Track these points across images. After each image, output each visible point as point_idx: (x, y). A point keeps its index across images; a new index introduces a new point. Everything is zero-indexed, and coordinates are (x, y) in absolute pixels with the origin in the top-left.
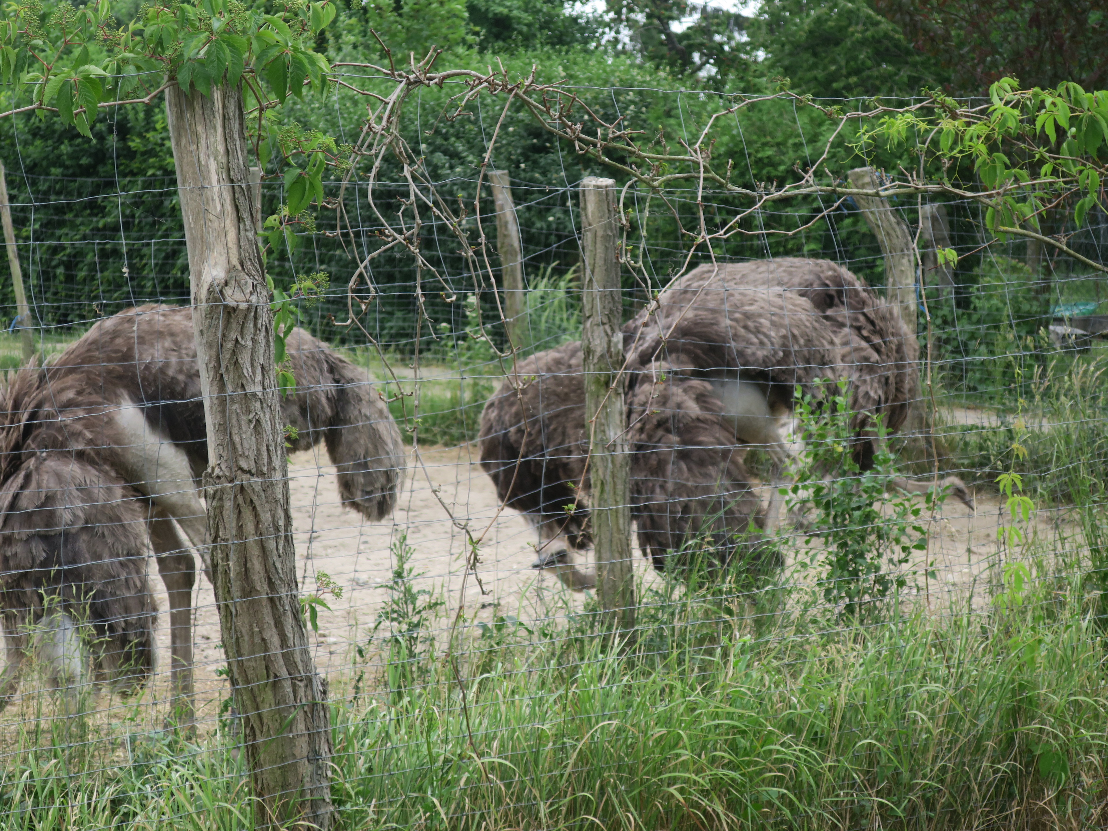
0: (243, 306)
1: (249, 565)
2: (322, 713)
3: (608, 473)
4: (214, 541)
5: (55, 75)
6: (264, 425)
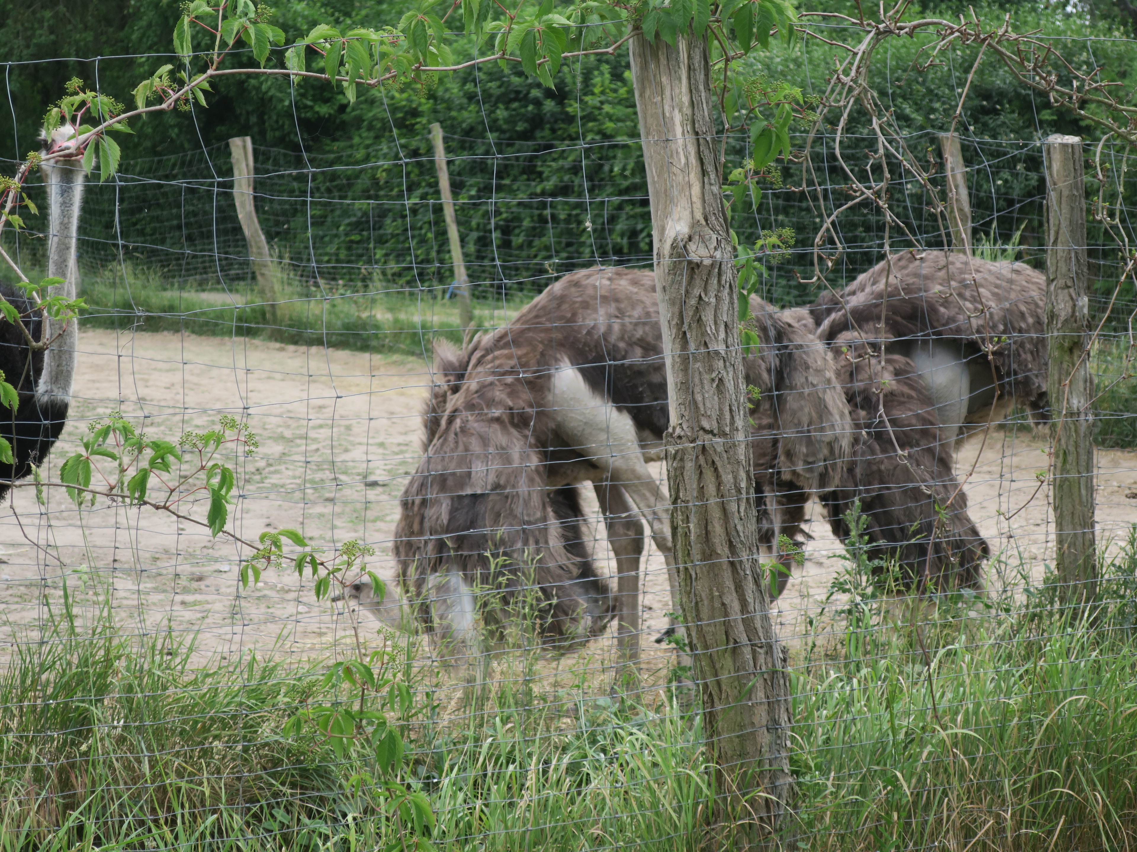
0: (707, 262)
1: (710, 528)
2: (782, 682)
3: (1071, 442)
4: (675, 502)
5: (518, 23)
6: (727, 384)
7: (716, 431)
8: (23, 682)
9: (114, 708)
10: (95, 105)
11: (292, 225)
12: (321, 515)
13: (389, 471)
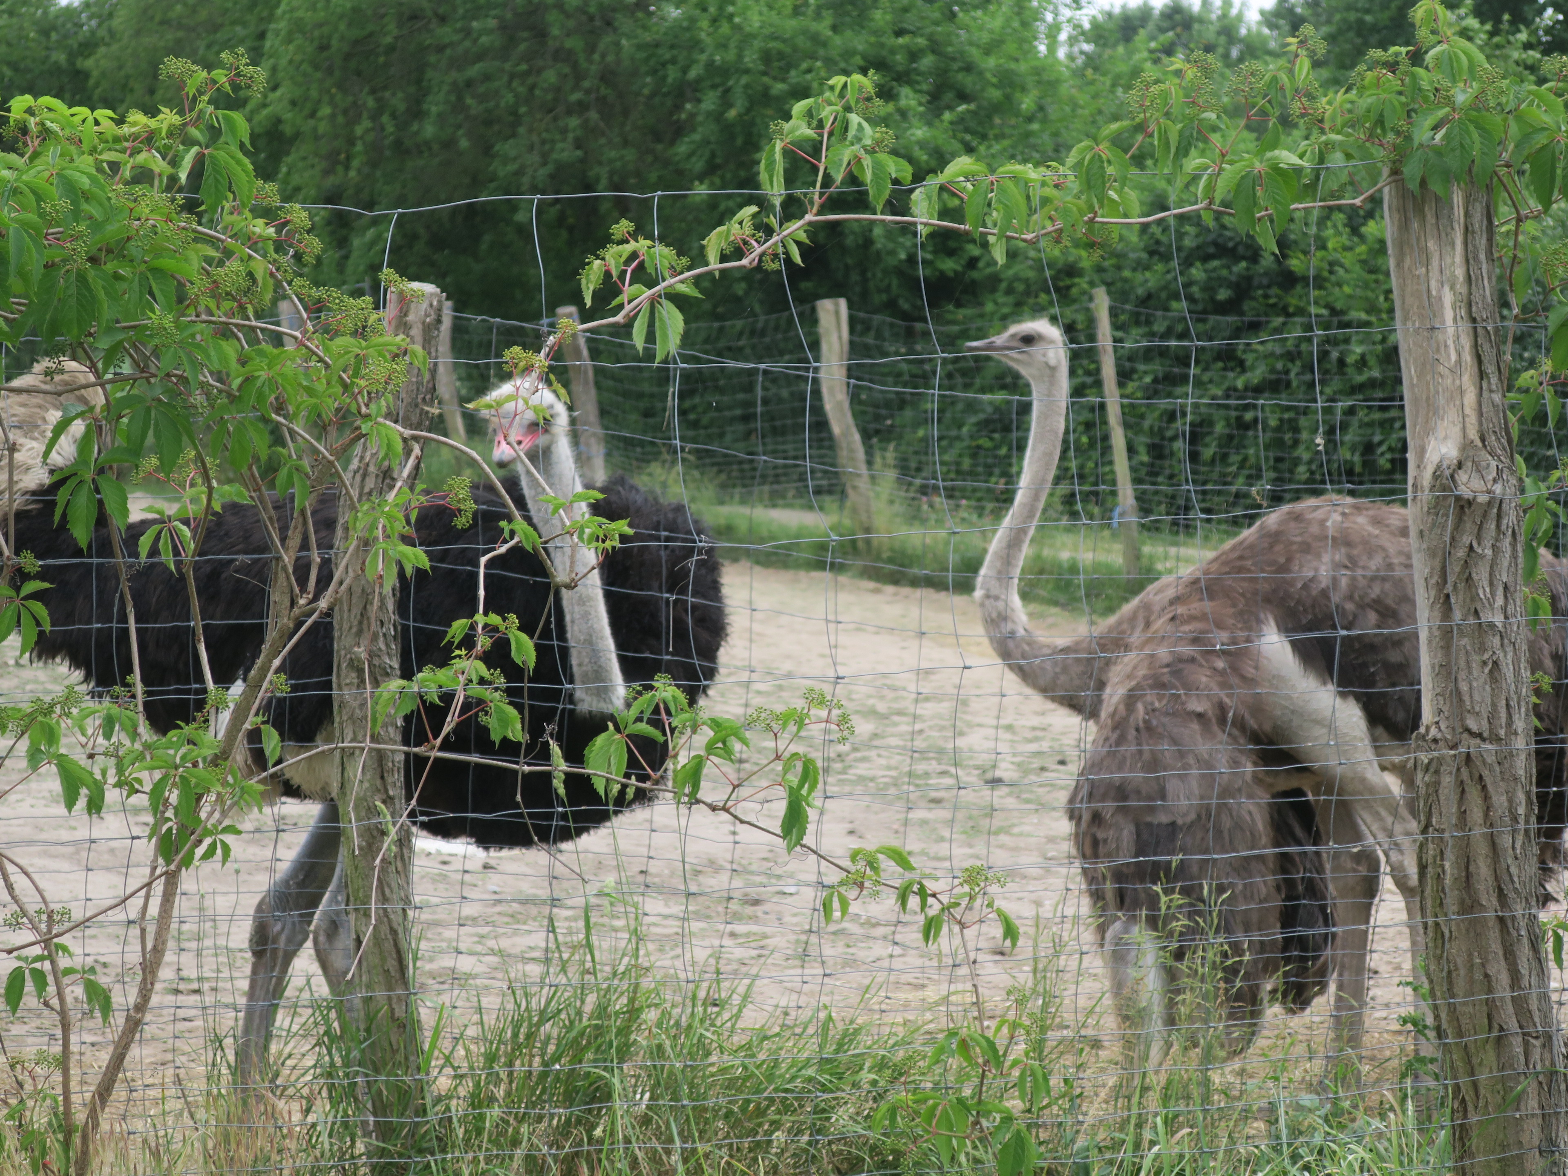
0: (1482, 498)
1: (1472, 868)
2: (1563, 1087)
4: (1424, 831)
5: (1231, 163)
6: (1504, 669)
7: (1486, 735)
8: (515, 1035)
9: (637, 1077)
10: (652, 258)
11: (898, 421)
12: (924, 822)
13: (1019, 765)
